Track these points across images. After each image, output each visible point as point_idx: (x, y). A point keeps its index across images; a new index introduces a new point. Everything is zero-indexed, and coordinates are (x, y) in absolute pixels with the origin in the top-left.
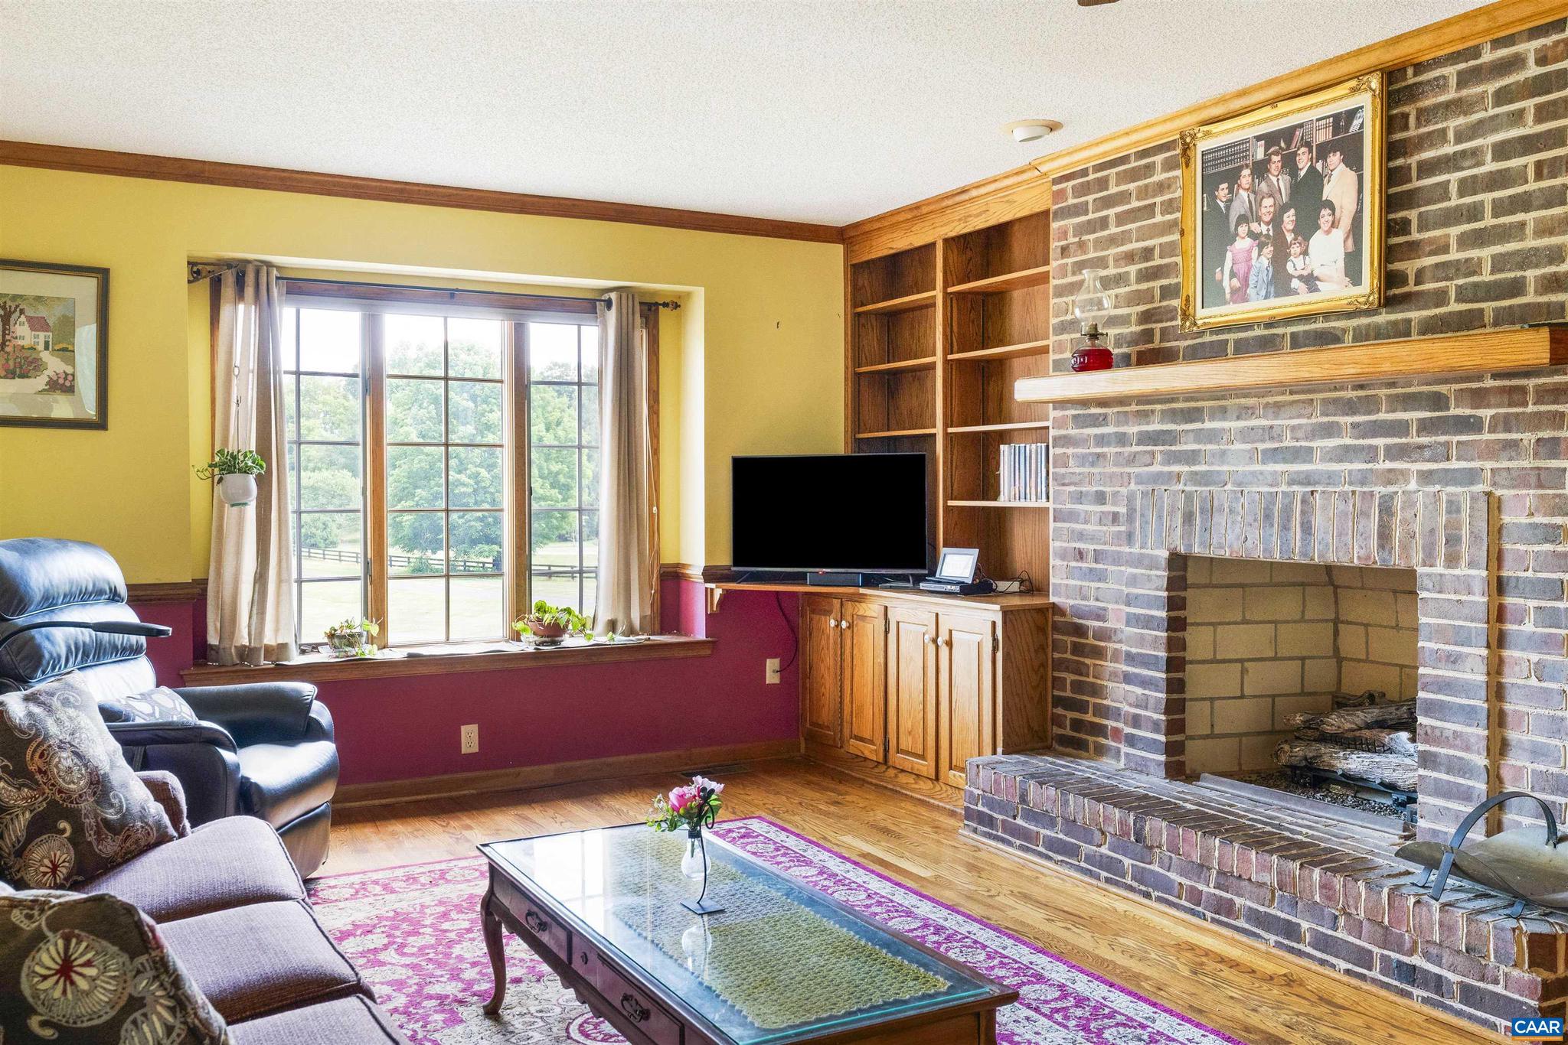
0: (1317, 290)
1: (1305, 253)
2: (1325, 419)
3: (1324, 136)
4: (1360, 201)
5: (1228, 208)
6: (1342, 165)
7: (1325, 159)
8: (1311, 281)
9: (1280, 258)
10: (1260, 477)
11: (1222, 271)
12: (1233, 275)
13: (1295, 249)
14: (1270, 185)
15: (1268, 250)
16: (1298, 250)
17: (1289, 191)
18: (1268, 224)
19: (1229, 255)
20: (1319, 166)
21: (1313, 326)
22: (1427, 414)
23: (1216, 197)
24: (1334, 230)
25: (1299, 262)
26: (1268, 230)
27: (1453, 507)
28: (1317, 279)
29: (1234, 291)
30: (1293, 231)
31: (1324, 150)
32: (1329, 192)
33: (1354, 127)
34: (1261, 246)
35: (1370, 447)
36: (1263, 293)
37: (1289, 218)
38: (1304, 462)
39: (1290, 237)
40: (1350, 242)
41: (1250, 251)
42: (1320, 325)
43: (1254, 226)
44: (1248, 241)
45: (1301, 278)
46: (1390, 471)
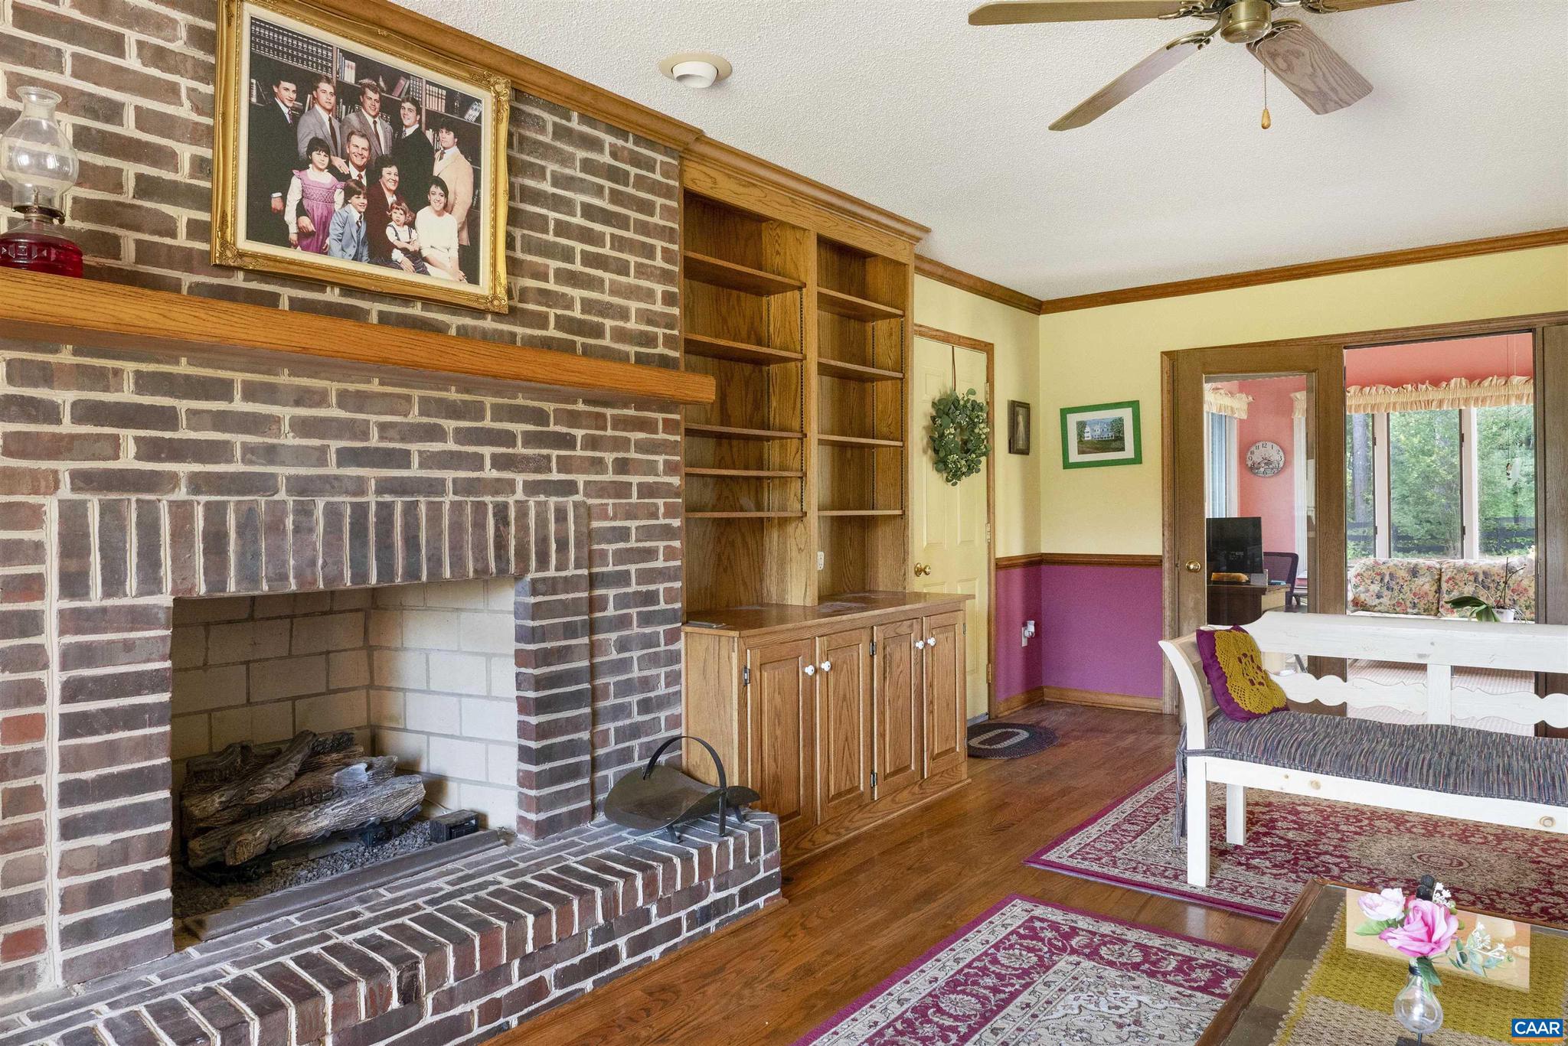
0: (425, 272)
1: (411, 225)
2: (425, 420)
3: (437, 105)
4: (476, 196)
5: (296, 119)
6: (455, 150)
7: (436, 131)
8: (417, 259)
9: (376, 217)
10: (336, 484)
11: (284, 199)
12: (301, 211)
13: (397, 215)
14: (363, 122)
15: (360, 201)
16: (402, 218)
17: (390, 143)
18: (360, 168)
19: (296, 185)
20: (429, 134)
21: (409, 311)
22: (531, 428)
23: (274, 95)
24: (447, 214)
25: (404, 232)
26: (360, 176)
27: (561, 515)
28: (426, 260)
29: (303, 234)
30: (395, 192)
31: (435, 121)
32: (440, 168)
33: (471, 115)
34: (349, 193)
35: (476, 454)
36: (352, 251)
37: (390, 176)
38: (400, 467)
39: (391, 199)
40: (465, 234)
41: (331, 191)
42: (416, 310)
43: (339, 162)
44: (327, 178)
45: (405, 251)
46: (498, 480)
